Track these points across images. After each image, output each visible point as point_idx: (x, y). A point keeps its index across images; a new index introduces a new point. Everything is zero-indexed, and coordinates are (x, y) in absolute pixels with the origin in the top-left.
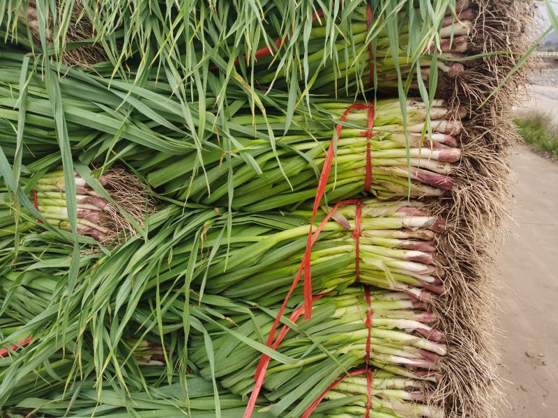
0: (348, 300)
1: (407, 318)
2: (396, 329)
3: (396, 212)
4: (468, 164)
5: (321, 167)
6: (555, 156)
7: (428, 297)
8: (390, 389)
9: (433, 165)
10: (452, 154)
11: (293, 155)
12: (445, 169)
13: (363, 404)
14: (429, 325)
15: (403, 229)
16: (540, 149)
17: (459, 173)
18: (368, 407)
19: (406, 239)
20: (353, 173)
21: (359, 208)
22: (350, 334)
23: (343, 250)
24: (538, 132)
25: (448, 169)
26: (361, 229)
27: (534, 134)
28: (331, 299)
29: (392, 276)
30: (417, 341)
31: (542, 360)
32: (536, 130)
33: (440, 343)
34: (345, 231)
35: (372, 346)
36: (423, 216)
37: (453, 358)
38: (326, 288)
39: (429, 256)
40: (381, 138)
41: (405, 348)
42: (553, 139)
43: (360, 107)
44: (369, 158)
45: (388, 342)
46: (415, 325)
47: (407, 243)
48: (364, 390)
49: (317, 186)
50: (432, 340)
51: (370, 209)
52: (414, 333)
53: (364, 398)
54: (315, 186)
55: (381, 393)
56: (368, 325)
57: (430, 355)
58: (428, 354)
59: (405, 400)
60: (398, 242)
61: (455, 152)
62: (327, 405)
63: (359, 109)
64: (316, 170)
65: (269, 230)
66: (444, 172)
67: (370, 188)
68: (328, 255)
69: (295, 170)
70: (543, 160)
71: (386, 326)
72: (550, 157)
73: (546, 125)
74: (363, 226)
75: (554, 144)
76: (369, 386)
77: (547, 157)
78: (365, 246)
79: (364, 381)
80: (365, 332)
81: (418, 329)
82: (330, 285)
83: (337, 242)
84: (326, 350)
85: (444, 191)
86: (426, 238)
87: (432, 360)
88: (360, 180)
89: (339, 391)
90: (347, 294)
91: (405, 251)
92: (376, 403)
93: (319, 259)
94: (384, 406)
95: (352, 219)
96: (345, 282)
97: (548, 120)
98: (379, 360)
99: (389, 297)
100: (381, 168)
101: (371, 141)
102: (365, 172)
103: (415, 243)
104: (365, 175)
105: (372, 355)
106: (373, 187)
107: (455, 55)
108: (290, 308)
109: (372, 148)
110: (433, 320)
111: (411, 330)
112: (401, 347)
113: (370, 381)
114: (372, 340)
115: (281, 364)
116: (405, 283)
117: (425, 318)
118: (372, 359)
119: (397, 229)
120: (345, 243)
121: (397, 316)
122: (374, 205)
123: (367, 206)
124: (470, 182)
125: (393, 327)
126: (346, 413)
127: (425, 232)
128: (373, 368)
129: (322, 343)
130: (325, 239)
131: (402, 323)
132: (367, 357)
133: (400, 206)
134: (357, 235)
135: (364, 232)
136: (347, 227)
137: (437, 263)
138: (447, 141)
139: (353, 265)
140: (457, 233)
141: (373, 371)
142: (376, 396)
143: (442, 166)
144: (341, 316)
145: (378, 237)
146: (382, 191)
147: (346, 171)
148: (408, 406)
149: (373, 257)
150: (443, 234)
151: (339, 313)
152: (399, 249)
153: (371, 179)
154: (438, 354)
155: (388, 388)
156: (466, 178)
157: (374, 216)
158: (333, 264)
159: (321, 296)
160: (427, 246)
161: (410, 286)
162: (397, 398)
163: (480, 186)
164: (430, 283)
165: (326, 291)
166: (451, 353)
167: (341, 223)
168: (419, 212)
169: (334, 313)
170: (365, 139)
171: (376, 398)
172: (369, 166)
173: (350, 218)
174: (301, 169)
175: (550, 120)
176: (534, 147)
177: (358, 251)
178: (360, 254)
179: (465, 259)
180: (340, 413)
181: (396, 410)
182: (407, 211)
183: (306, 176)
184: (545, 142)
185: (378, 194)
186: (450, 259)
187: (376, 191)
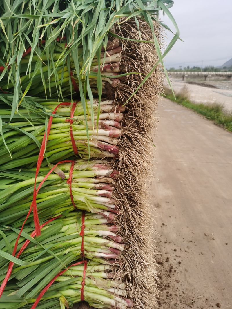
0: (72, 220)
1: (104, 229)
2: (97, 236)
3: (92, 167)
4: (125, 138)
5: (41, 142)
6: (225, 126)
7: (113, 217)
8: (96, 272)
9: (107, 139)
10: (116, 133)
11: (22, 135)
12: (114, 142)
13: (80, 282)
14: (115, 233)
15: (96, 177)
16: (218, 123)
17: (122, 144)
18: (83, 284)
19: (98, 183)
20: (64, 145)
21: (73, 165)
22: (71, 241)
23: (62, 191)
24: (217, 114)
25: (115, 141)
26: (73, 178)
27: (215, 115)
28: (61, 220)
29: (91, 205)
30: (108, 243)
31: (213, 237)
32: (217, 113)
33: (121, 243)
34: (63, 179)
35: (85, 247)
36: (107, 169)
37: (127, 253)
38: (56, 214)
39: (110, 193)
40: (77, 123)
41: (102, 247)
42: (225, 118)
43: (68, 104)
44: (72, 136)
45: (93, 244)
46: (107, 233)
47: (98, 185)
48: (81, 274)
49: (39, 154)
50: (116, 242)
51: (78, 166)
52: (107, 238)
53: (81, 279)
54: (38, 154)
55: (90, 275)
56: (82, 235)
57: (116, 251)
58: (114, 250)
59: (104, 278)
60: (93, 185)
61: (118, 132)
62: (57, 286)
63: (67, 105)
64: (38, 144)
65: (14, 181)
66: (114, 144)
67: (78, 153)
68: (53, 194)
69: (24, 144)
70: (220, 129)
71: (92, 235)
72: (223, 127)
73: (222, 110)
74: (74, 176)
75: (225, 120)
76: (84, 271)
77: (222, 127)
78: (75, 188)
79: (82, 268)
80: (80, 239)
81: (109, 235)
82: (58, 212)
83: (58, 186)
84: (52, 253)
85: (115, 155)
86: (109, 183)
87: (117, 254)
88: (70, 149)
89: (66, 276)
90: (71, 216)
91: (97, 190)
92: (87, 281)
93: (47, 197)
94: (91, 283)
95: (68, 172)
96: (67, 210)
97: (223, 107)
98: (89, 255)
99: (95, 217)
100: (80, 141)
101: (72, 125)
102: (71, 144)
103: (103, 185)
104: (72, 145)
105: (85, 252)
106: (79, 152)
107: (115, 74)
108: (33, 228)
109: (73, 129)
110: (117, 230)
111: (105, 237)
112: (100, 247)
113: (85, 268)
114: (85, 243)
115: (20, 266)
116: (101, 209)
117: (113, 229)
118: (85, 255)
119: (93, 178)
120: (63, 187)
121: (98, 229)
122: (81, 163)
123: (78, 163)
124: (127, 149)
125: (96, 235)
126: (70, 289)
127: (108, 179)
128: (88, 260)
129: (51, 248)
130: (50, 185)
131: (101, 233)
132: (82, 254)
133: (95, 163)
134: (70, 181)
135: (74, 180)
136: (64, 177)
137: (114, 197)
138: (115, 125)
139: (70, 200)
140: (124, 179)
141: (88, 261)
142: (87, 277)
143: (112, 140)
144: (66, 231)
145: (81, 182)
146: (85, 154)
147: (60, 143)
148: (105, 282)
149: (79, 195)
150: (117, 180)
151: (64, 228)
152: (94, 189)
153: (77, 148)
154: (120, 250)
155: (95, 271)
156: (125, 146)
157: (80, 170)
158: (56, 200)
159: (54, 219)
160: (109, 187)
161: (104, 210)
162: (99, 277)
163: (133, 152)
164: (113, 209)
165: (56, 216)
166: (126, 249)
167: (60, 175)
168: (104, 167)
169: (61, 229)
170: (69, 124)
171: (87, 278)
172: (73, 140)
173: (65, 172)
174: (28, 143)
175: (224, 108)
176: (215, 122)
177: (71, 191)
178: (72, 193)
179: (130, 194)
180: (67, 289)
181: (98, 285)
182: (98, 166)
183: (32, 148)
184: (220, 119)
185: (83, 157)
186: (121, 195)
187: (82, 154)
